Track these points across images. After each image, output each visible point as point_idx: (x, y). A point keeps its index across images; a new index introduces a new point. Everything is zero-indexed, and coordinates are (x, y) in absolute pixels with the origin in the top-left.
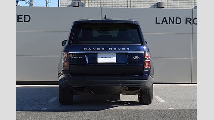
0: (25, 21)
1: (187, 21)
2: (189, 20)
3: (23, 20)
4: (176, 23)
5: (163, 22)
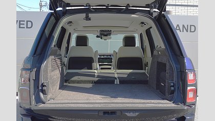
3: (25, 26)
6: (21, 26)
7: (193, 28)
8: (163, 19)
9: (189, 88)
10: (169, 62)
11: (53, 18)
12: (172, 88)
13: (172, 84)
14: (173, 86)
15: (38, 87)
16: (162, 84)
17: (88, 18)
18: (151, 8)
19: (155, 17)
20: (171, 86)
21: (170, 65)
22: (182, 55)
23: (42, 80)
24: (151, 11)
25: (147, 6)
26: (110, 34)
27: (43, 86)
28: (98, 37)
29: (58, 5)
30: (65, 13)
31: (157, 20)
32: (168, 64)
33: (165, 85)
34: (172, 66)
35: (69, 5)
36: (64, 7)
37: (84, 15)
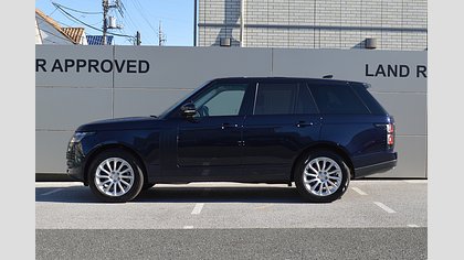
1: (418, 72)
2: (422, 69)
4: (401, 75)
5: (378, 72)
7: (404, 69)
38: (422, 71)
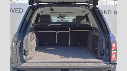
0: (20, 12)
1: (114, 13)
2: (116, 12)
3: (19, 11)
4: (109, 14)
6: (17, 11)
7: (110, 12)
8: (96, 10)
9: (113, 52)
10: (100, 36)
11: (31, 10)
12: (103, 52)
13: (102, 50)
14: (103, 51)
15: (22, 52)
16: (95, 48)
17: (52, 10)
18: (89, 3)
19: (92, 9)
20: (102, 51)
21: (101, 38)
22: (108, 32)
23: (24, 48)
24: (89, 5)
25: (87, 2)
26: (65, 17)
27: (25, 51)
28: (58, 18)
29: (34, 2)
30: (39, 6)
31: (92, 10)
32: (99, 37)
33: (98, 49)
34: (102, 39)
35: (41, 2)
36: (38, 3)
37: (49, 8)
38: (115, 12)
